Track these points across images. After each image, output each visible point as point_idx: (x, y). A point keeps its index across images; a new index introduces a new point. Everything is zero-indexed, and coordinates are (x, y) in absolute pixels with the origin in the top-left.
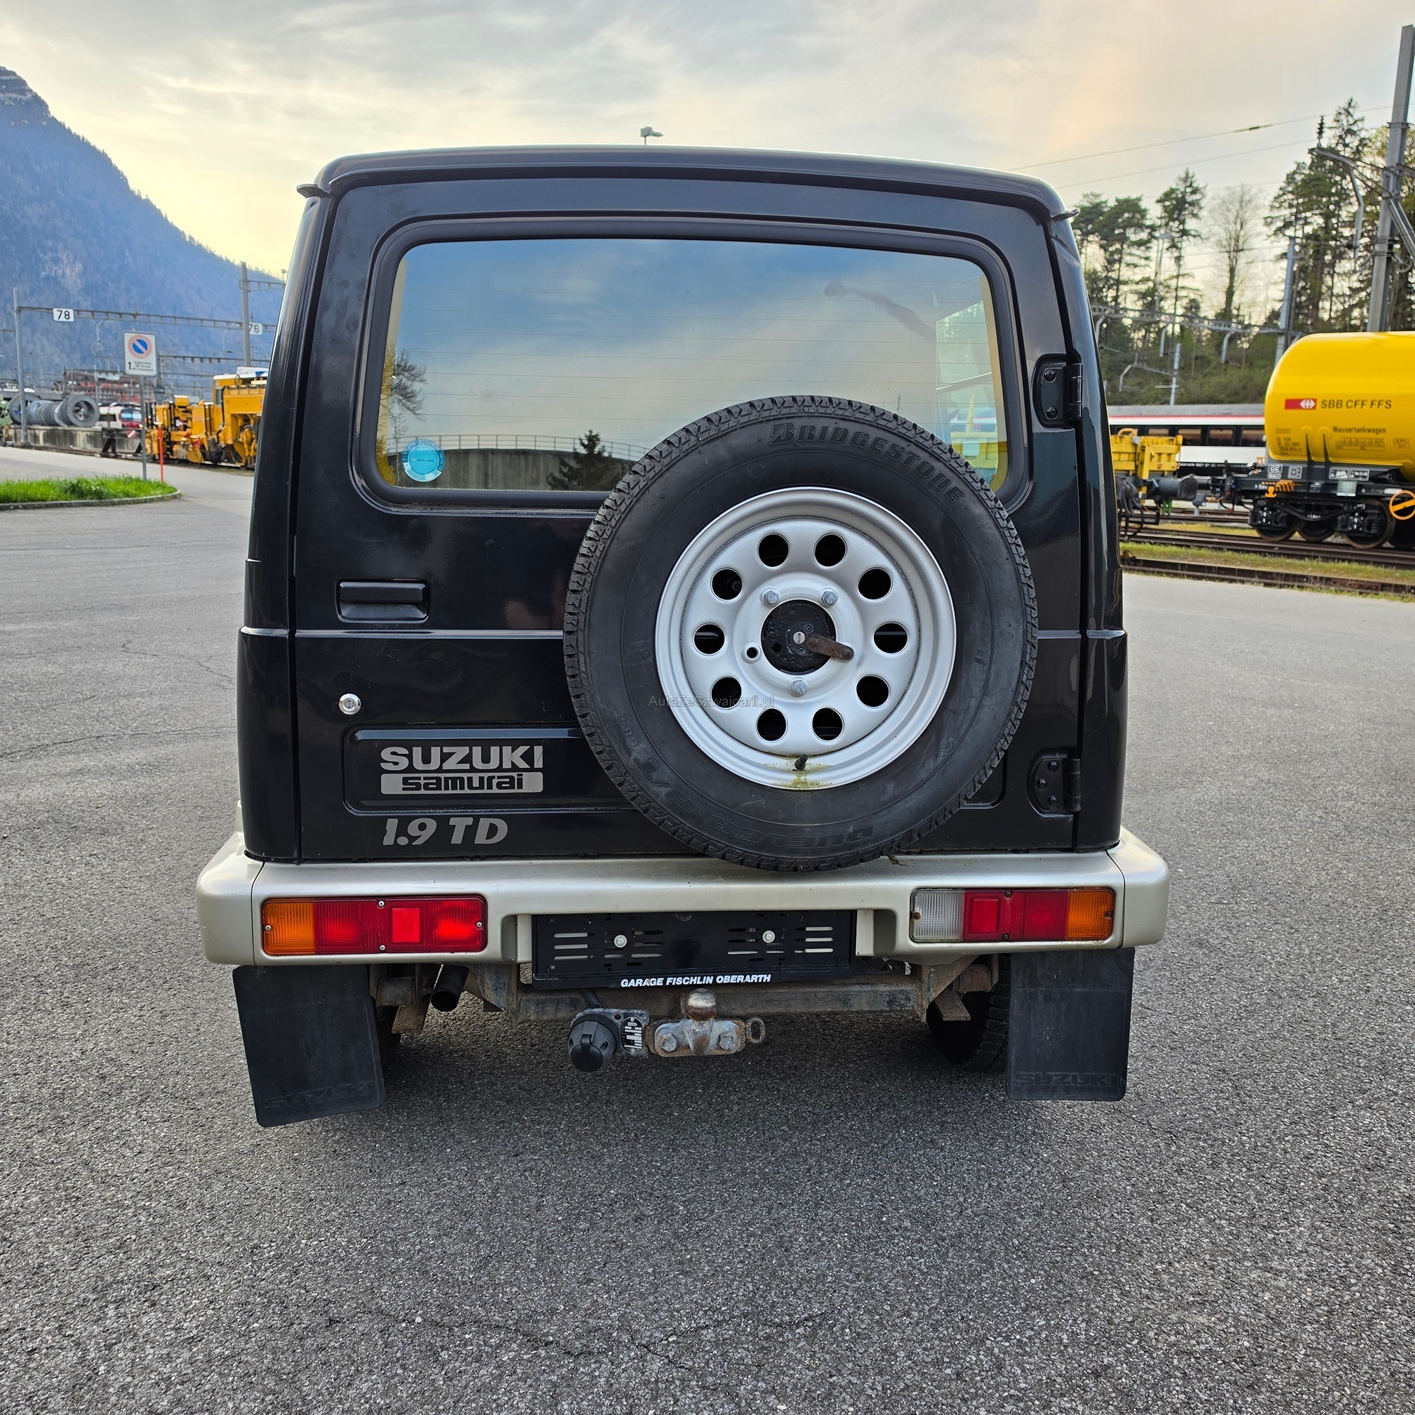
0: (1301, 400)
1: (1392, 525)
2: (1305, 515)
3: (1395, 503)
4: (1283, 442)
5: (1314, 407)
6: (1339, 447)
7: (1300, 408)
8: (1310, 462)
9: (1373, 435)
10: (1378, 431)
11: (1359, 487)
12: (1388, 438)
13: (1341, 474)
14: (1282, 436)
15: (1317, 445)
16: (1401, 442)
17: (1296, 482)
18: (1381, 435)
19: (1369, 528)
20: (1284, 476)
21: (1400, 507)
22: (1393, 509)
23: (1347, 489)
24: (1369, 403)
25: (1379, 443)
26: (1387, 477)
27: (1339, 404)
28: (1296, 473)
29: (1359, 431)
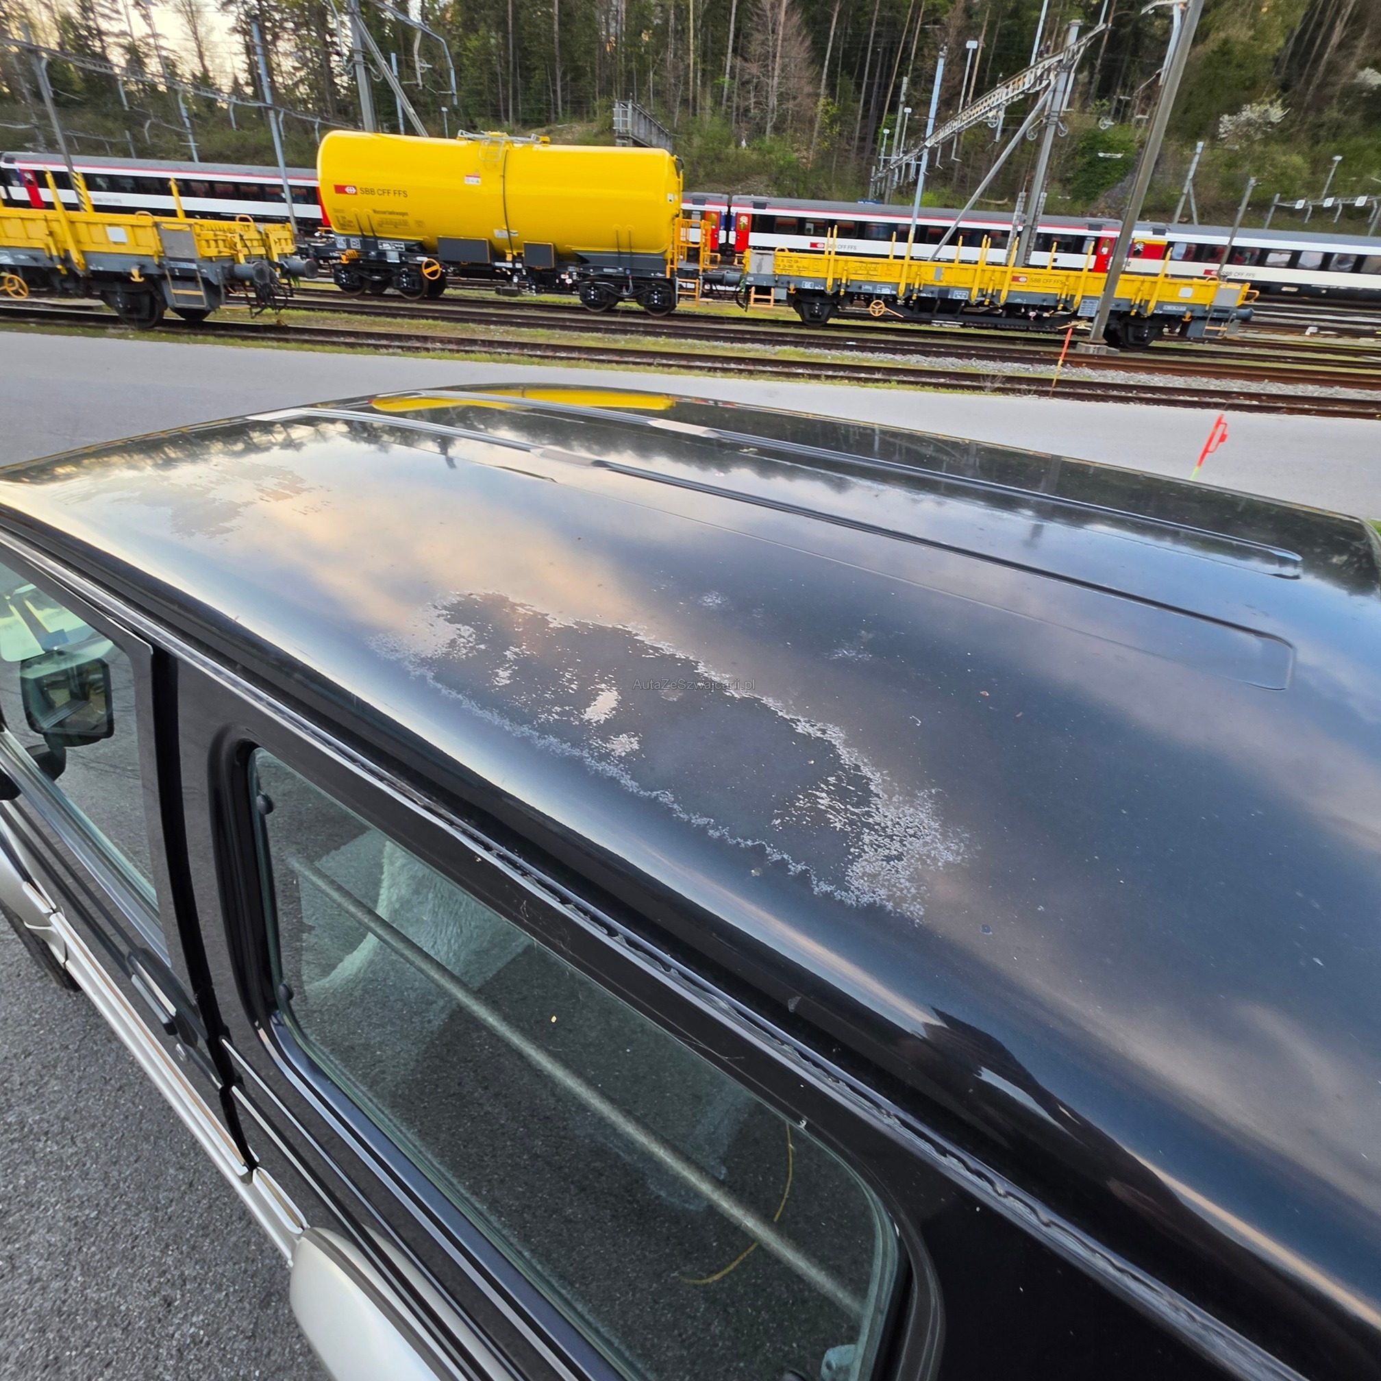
0: (345, 187)
1: (426, 284)
2: (371, 276)
3: (426, 268)
4: (341, 219)
5: (356, 193)
6: (380, 225)
7: (346, 193)
8: (363, 236)
9: (400, 217)
10: (403, 214)
11: (401, 255)
12: (410, 219)
13: (386, 246)
14: (339, 215)
15: (365, 224)
16: (419, 223)
17: (357, 251)
18: (405, 218)
19: (414, 285)
20: (349, 247)
21: (429, 270)
22: (426, 272)
23: (393, 258)
24: (392, 192)
25: (406, 223)
26: (415, 248)
27: (372, 192)
28: (356, 244)
29: (391, 213)
